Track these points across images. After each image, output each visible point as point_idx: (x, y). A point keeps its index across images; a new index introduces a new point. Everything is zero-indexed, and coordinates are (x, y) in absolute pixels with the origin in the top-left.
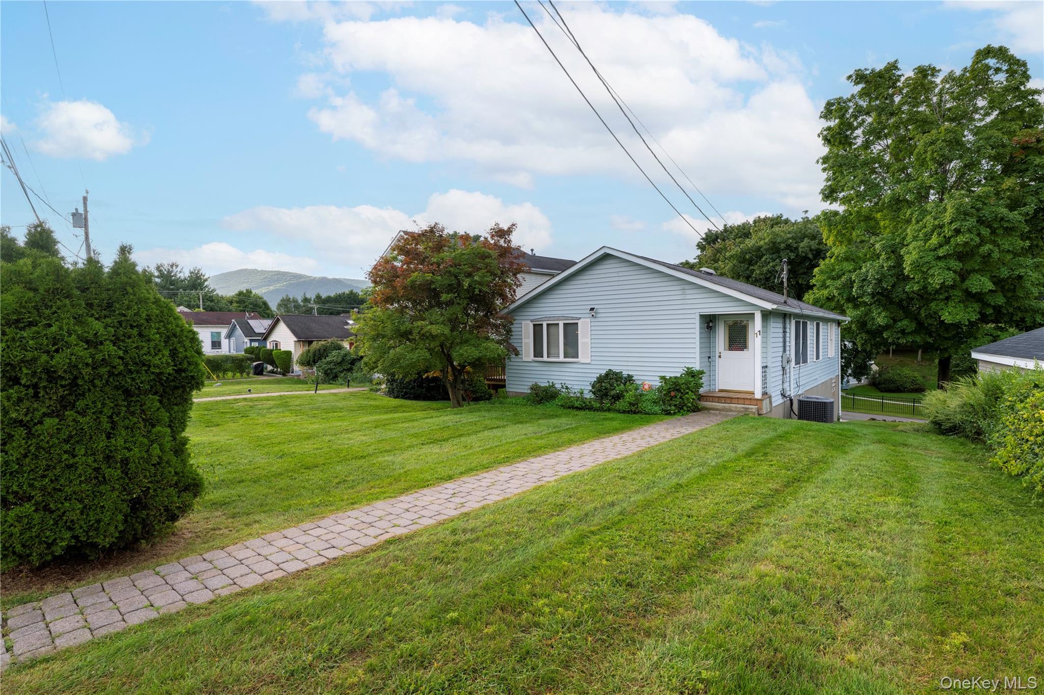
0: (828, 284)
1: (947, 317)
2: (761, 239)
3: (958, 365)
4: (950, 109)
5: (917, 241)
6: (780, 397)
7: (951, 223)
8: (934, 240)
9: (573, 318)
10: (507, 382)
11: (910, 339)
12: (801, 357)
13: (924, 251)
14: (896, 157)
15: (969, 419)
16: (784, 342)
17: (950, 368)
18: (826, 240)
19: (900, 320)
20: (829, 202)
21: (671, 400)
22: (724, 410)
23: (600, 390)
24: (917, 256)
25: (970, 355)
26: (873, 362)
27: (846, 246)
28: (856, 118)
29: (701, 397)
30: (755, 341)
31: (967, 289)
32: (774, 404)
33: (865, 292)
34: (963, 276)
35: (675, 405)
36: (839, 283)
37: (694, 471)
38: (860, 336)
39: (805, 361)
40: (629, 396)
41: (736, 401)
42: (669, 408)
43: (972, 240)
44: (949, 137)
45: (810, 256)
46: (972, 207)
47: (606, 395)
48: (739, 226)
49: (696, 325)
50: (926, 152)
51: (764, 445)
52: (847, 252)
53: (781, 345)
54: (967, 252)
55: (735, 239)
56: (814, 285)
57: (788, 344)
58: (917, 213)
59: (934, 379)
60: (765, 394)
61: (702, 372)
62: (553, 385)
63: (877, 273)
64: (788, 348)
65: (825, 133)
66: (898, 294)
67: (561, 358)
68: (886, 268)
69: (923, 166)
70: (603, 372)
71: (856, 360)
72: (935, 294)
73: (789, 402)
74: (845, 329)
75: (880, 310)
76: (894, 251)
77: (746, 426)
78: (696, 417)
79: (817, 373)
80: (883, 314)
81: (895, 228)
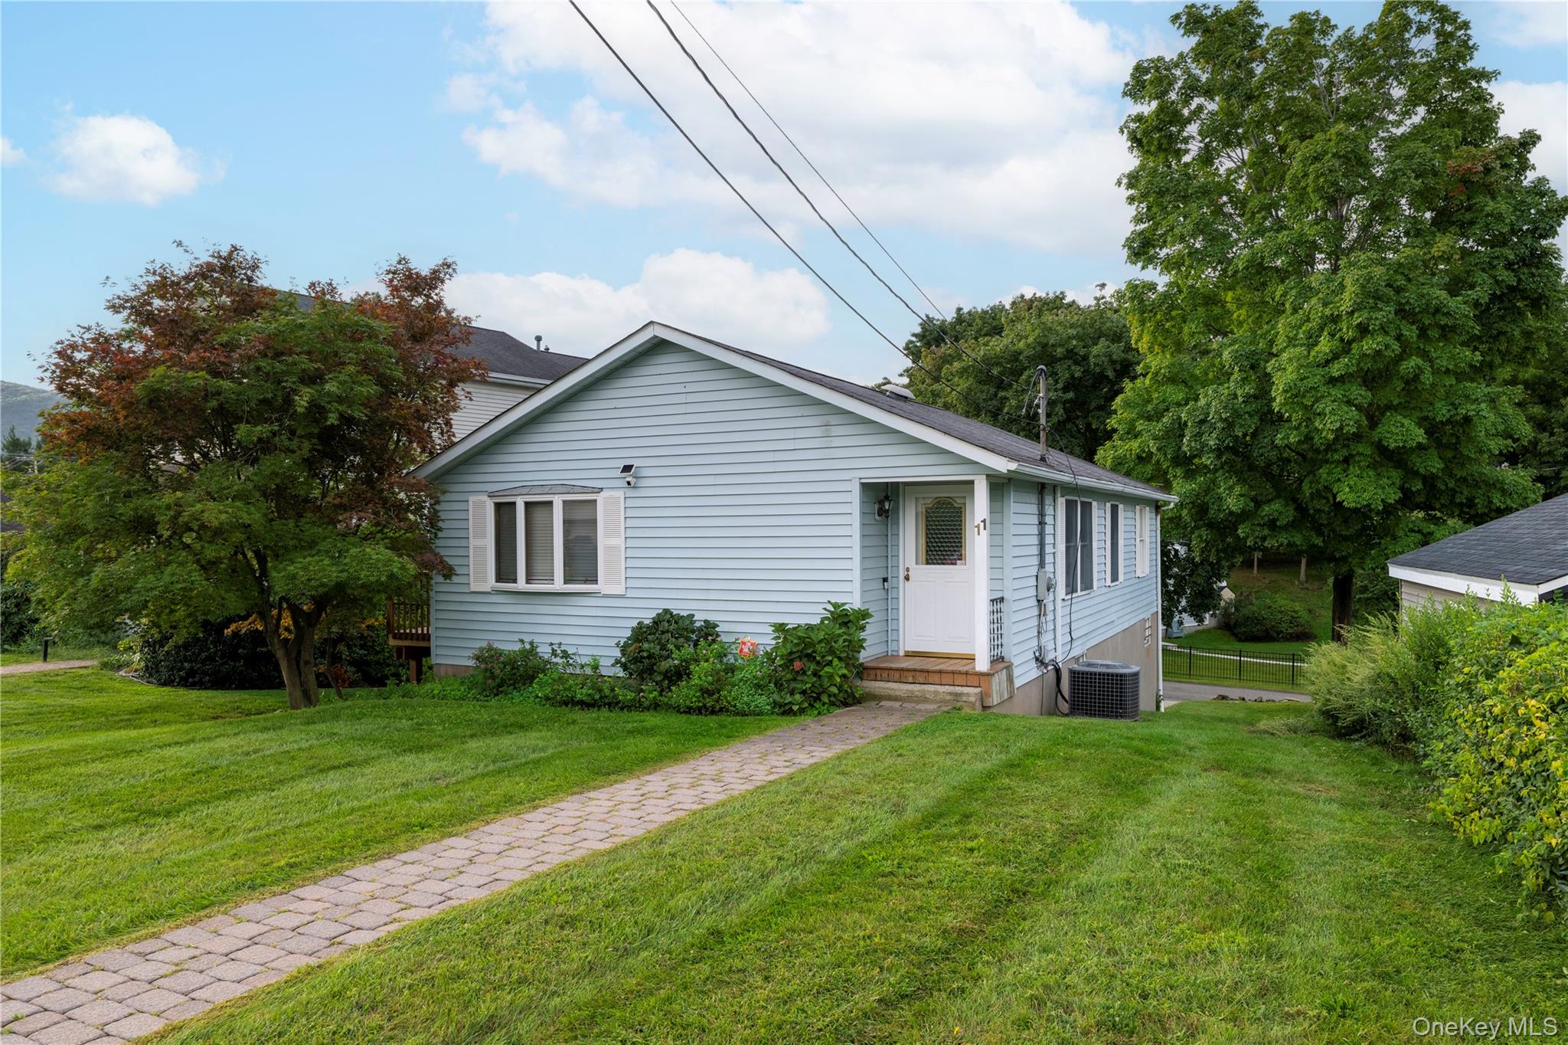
0: (1139, 428)
1: (1347, 496)
2: (1020, 337)
3: (1365, 589)
4: (1345, 100)
5: (1294, 346)
6: (1033, 664)
7: (1352, 313)
8: (1325, 345)
9: (585, 489)
10: (433, 643)
11: (1283, 539)
12: (1079, 577)
13: (1308, 366)
14: (1256, 182)
15: (1387, 706)
16: (1042, 545)
17: (1353, 595)
18: (1136, 343)
19: (1269, 501)
20: (1140, 265)
21: (794, 679)
22: (910, 698)
23: (636, 660)
24: (1294, 376)
25: (1385, 569)
26: (1224, 584)
27: (1172, 354)
28: (1187, 102)
29: (863, 671)
30: (978, 543)
31: (1380, 440)
32: (1018, 683)
33: (1204, 445)
34: (1373, 416)
35: (803, 692)
36: (1158, 427)
37: (776, 880)
38: (1197, 533)
39: (1088, 585)
40: (701, 675)
41: (936, 678)
42: (789, 699)
43: (1387, 346)
44: (1345, 147)
45: (1110, 373)
46: (1389, 285)
47: (651, 670)
48: (985, 312)
49: (852, 506)
50: (1306, 175)
51: (970, 791)
52: (1173, 365)
53: (1035, 551)
54: (1379, 369)
55: (976, 339)
56: (1114, 431)
57: (1049, 549)
58: (1294, 292)
59: (1327, 615)
60: (998, 660)
61: (864, 615)
62: (533, 650)
63: (1225, 408)
64: (1049, 559)
65: (1133, 125)
66: (1262, 452)
67: (559, 584)
68: (1241, 399)
69: (1302, 203)
70: (648, 617)
71: (1194, 579)
72: (1326, 451)
73: (1052, 675)
74: (1171, 519)
75: (1231, 483)
76: (1255, 365)
77: (943, 740)
78: (845, 720)
79: (1114, 609)
80: (1237, 490)
81: (1258, 321)
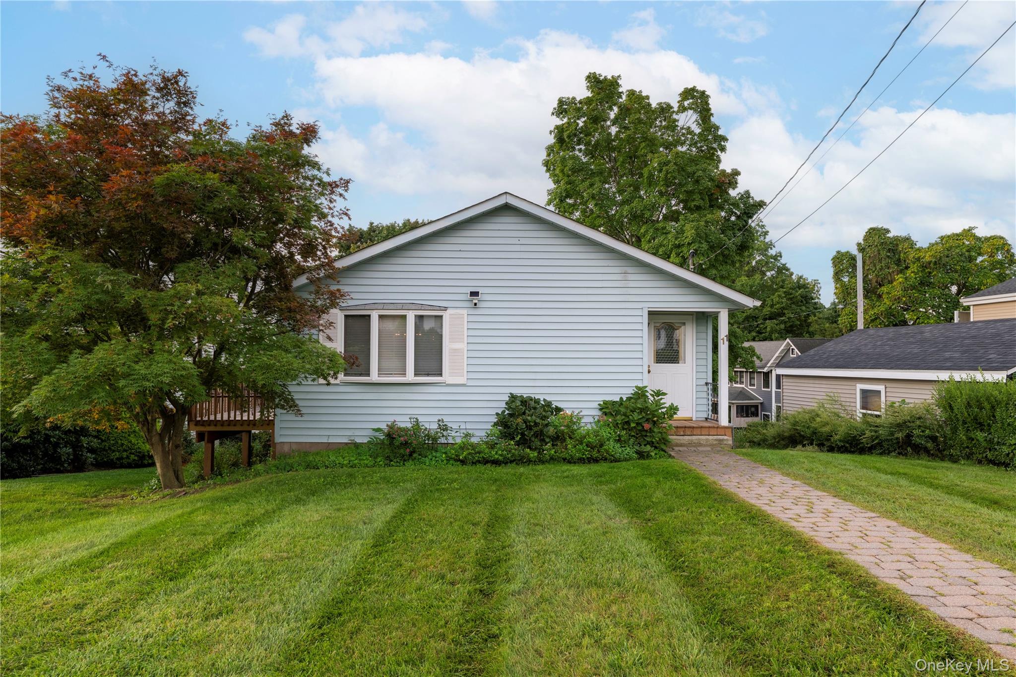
9: (433, 308)
10: (277, 426)
21: (644, 435)
35: (650, 444)
49: (643, 325)
67: (410, 377)
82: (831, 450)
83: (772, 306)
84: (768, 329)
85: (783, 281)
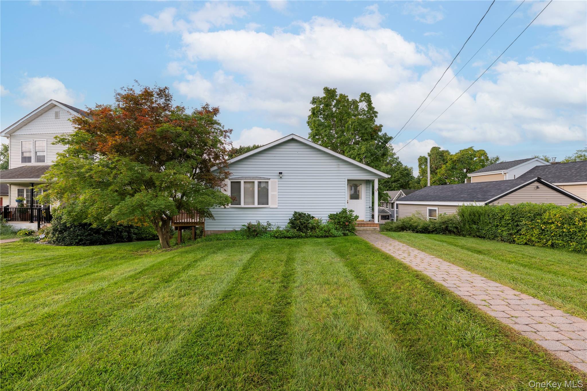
9: (264, 178)
10: (206, 224)
49: (345, 185)
62: (260, 224)
67: (256, 205)
82: (417, 232)
83: (395, 177)
84: (393, 186)
85: (399, 168)
